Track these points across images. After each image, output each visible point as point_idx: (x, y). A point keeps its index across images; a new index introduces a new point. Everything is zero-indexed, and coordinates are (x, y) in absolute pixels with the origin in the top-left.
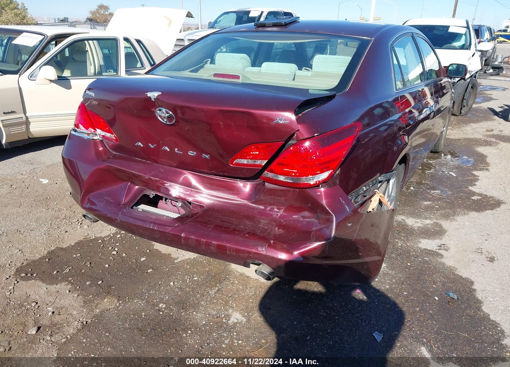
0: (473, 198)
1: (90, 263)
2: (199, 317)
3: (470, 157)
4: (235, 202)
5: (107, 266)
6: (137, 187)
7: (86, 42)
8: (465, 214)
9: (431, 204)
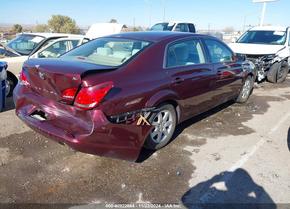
0: (239, 128)
1: (24, 141)
2: (51, 168)
3: (258, 107)
4: (68, 116)
5: (30, 143)
6: (35, 107)
7: (66, 42)
8: (225, 136)
9: (210, 129)
